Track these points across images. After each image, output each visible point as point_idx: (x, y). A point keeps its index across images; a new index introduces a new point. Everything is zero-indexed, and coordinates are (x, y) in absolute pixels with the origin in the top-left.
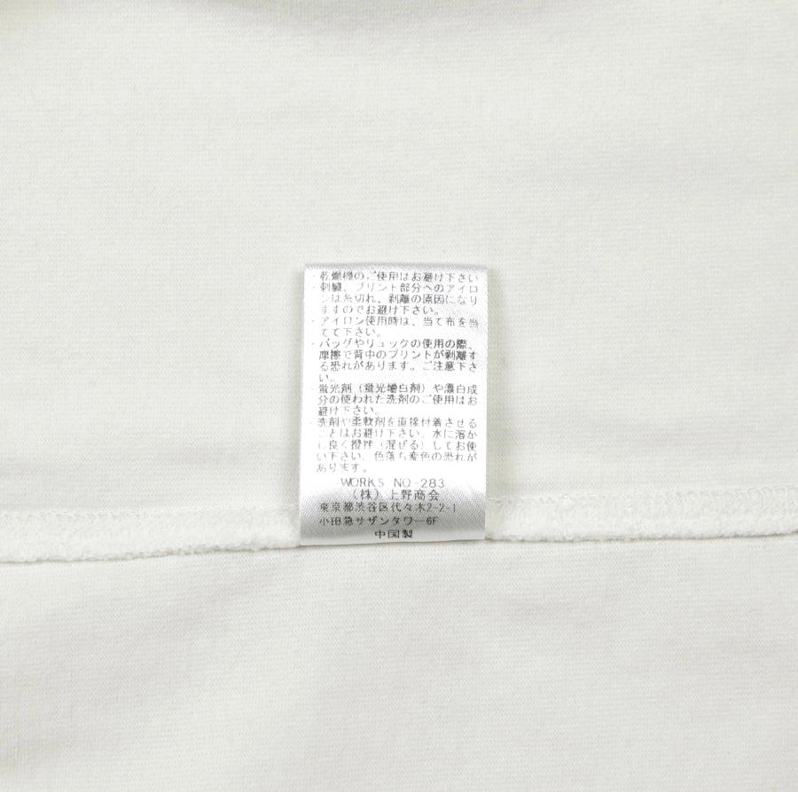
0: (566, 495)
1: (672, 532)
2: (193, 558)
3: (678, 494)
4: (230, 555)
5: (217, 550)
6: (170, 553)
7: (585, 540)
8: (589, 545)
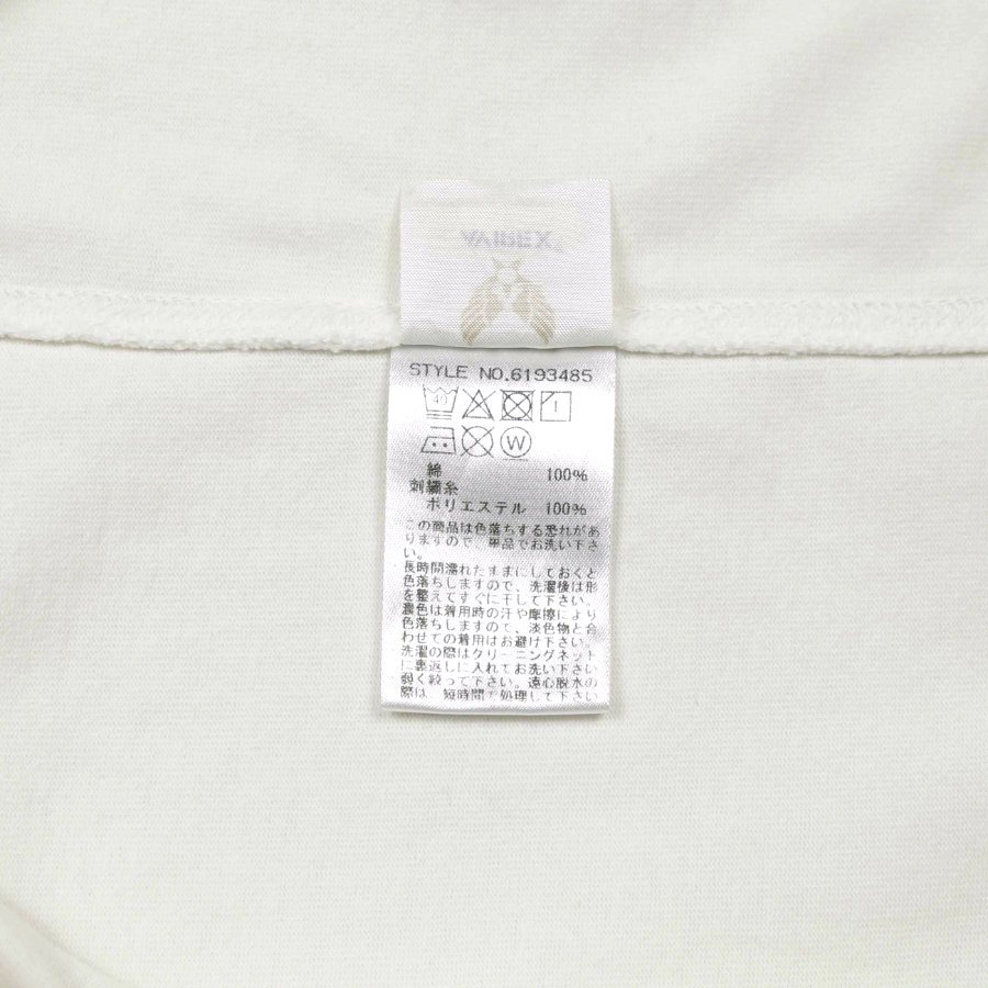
0: (718, 303)
1: (846, 346)
2: (257, 357)
3: (854, 305)
4: (304, 357)
5: (287, 348)
6: (230, 348)
7: (740, 355)
8: (745, 361)
